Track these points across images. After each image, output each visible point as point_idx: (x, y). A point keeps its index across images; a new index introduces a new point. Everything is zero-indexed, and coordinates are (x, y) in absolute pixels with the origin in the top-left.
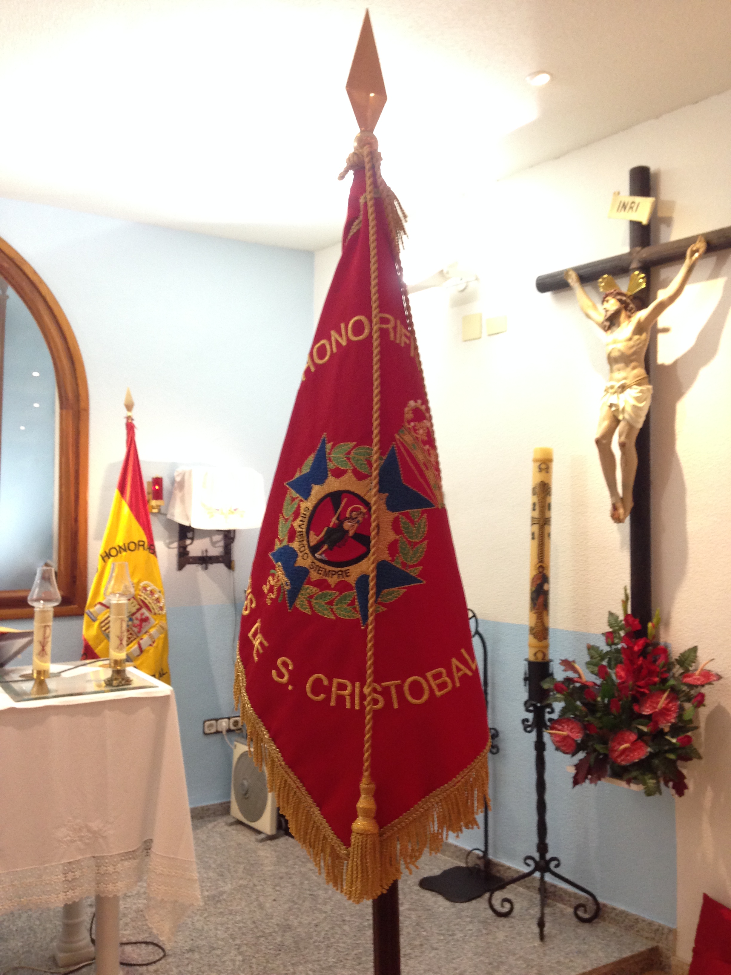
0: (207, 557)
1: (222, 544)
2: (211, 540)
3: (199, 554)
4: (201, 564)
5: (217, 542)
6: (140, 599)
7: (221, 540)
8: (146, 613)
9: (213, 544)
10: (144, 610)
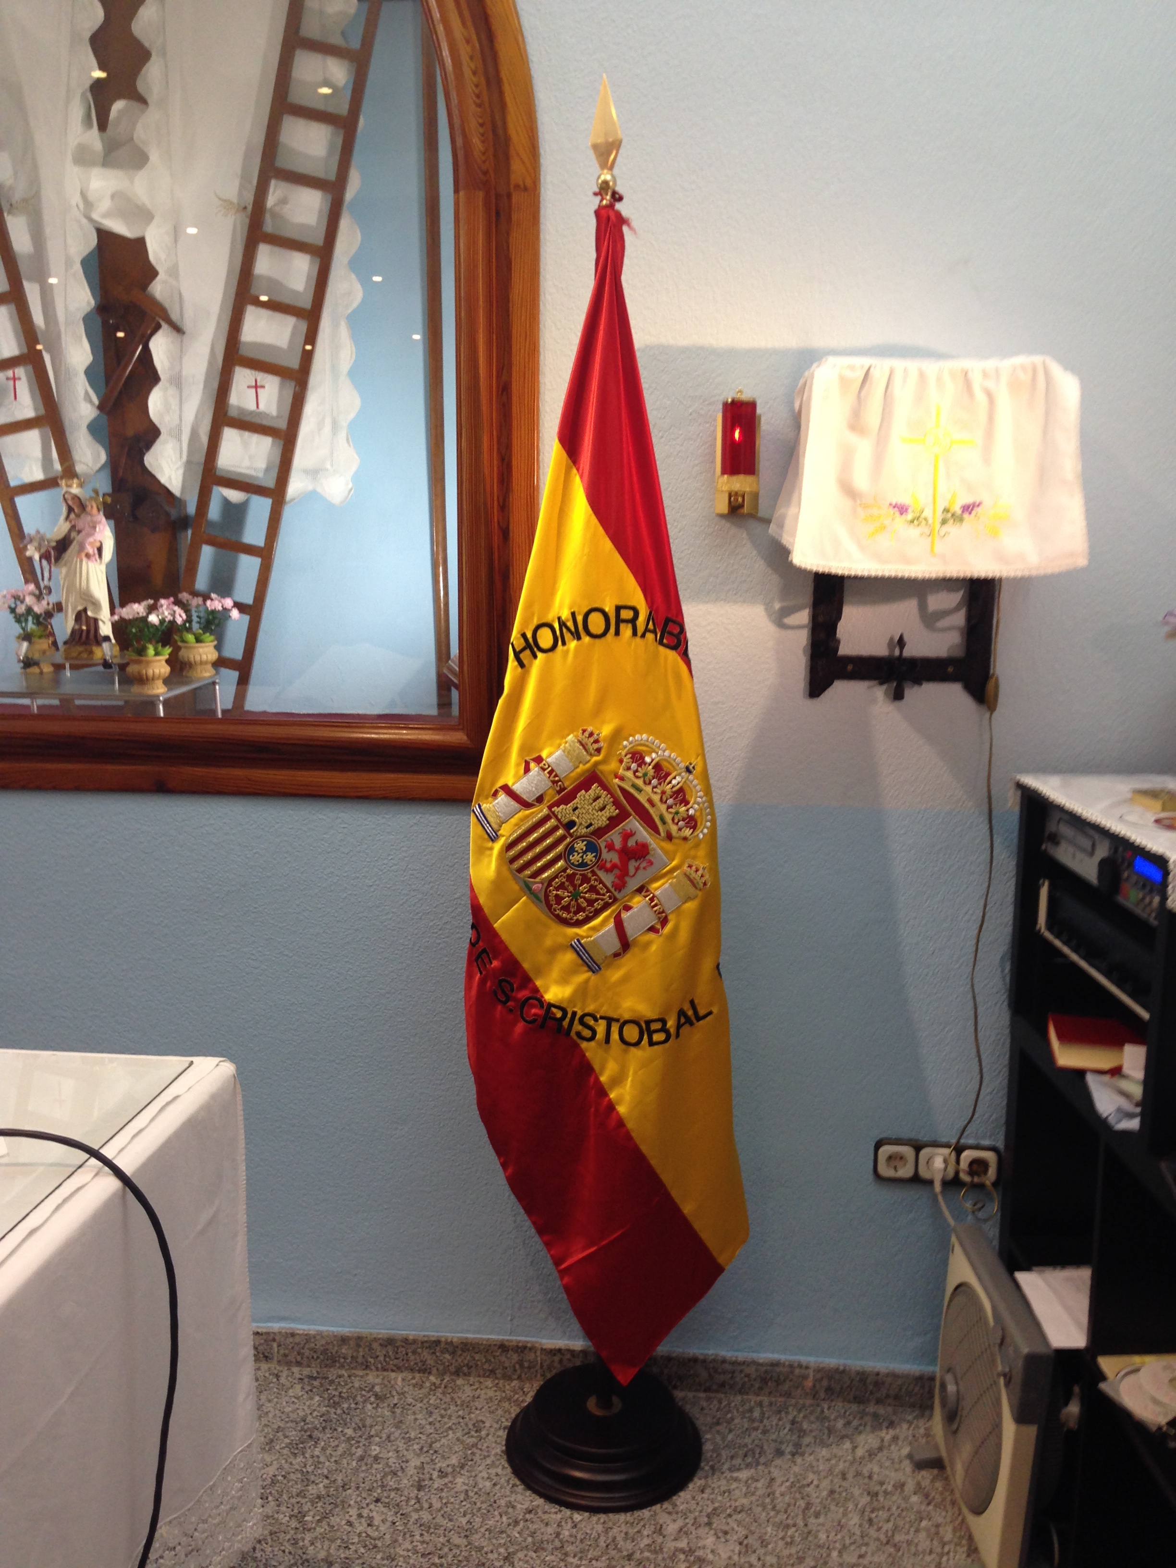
0: (901, 659)
1: (959, 619)
2: (923, 606)
3: (878, 648)
4: (882, 680)
5: (944, 614)
6: (620, 787)
7: (957, 609)
8: (643, 834)
9: (929, 619)
10: (634, 823)
